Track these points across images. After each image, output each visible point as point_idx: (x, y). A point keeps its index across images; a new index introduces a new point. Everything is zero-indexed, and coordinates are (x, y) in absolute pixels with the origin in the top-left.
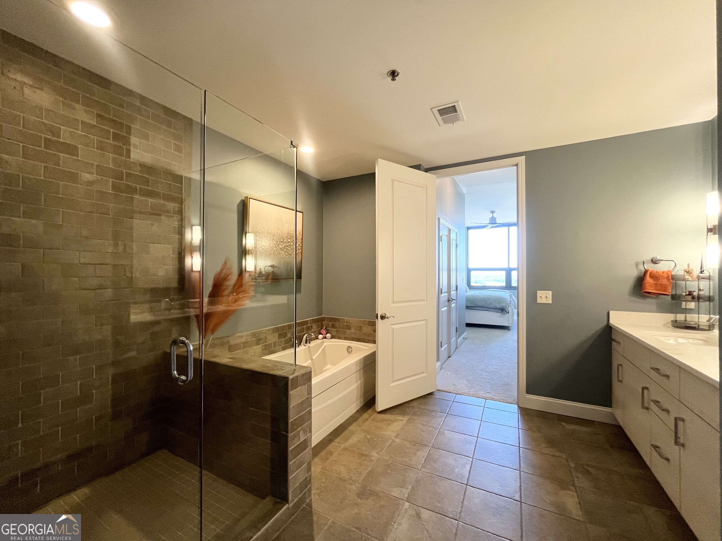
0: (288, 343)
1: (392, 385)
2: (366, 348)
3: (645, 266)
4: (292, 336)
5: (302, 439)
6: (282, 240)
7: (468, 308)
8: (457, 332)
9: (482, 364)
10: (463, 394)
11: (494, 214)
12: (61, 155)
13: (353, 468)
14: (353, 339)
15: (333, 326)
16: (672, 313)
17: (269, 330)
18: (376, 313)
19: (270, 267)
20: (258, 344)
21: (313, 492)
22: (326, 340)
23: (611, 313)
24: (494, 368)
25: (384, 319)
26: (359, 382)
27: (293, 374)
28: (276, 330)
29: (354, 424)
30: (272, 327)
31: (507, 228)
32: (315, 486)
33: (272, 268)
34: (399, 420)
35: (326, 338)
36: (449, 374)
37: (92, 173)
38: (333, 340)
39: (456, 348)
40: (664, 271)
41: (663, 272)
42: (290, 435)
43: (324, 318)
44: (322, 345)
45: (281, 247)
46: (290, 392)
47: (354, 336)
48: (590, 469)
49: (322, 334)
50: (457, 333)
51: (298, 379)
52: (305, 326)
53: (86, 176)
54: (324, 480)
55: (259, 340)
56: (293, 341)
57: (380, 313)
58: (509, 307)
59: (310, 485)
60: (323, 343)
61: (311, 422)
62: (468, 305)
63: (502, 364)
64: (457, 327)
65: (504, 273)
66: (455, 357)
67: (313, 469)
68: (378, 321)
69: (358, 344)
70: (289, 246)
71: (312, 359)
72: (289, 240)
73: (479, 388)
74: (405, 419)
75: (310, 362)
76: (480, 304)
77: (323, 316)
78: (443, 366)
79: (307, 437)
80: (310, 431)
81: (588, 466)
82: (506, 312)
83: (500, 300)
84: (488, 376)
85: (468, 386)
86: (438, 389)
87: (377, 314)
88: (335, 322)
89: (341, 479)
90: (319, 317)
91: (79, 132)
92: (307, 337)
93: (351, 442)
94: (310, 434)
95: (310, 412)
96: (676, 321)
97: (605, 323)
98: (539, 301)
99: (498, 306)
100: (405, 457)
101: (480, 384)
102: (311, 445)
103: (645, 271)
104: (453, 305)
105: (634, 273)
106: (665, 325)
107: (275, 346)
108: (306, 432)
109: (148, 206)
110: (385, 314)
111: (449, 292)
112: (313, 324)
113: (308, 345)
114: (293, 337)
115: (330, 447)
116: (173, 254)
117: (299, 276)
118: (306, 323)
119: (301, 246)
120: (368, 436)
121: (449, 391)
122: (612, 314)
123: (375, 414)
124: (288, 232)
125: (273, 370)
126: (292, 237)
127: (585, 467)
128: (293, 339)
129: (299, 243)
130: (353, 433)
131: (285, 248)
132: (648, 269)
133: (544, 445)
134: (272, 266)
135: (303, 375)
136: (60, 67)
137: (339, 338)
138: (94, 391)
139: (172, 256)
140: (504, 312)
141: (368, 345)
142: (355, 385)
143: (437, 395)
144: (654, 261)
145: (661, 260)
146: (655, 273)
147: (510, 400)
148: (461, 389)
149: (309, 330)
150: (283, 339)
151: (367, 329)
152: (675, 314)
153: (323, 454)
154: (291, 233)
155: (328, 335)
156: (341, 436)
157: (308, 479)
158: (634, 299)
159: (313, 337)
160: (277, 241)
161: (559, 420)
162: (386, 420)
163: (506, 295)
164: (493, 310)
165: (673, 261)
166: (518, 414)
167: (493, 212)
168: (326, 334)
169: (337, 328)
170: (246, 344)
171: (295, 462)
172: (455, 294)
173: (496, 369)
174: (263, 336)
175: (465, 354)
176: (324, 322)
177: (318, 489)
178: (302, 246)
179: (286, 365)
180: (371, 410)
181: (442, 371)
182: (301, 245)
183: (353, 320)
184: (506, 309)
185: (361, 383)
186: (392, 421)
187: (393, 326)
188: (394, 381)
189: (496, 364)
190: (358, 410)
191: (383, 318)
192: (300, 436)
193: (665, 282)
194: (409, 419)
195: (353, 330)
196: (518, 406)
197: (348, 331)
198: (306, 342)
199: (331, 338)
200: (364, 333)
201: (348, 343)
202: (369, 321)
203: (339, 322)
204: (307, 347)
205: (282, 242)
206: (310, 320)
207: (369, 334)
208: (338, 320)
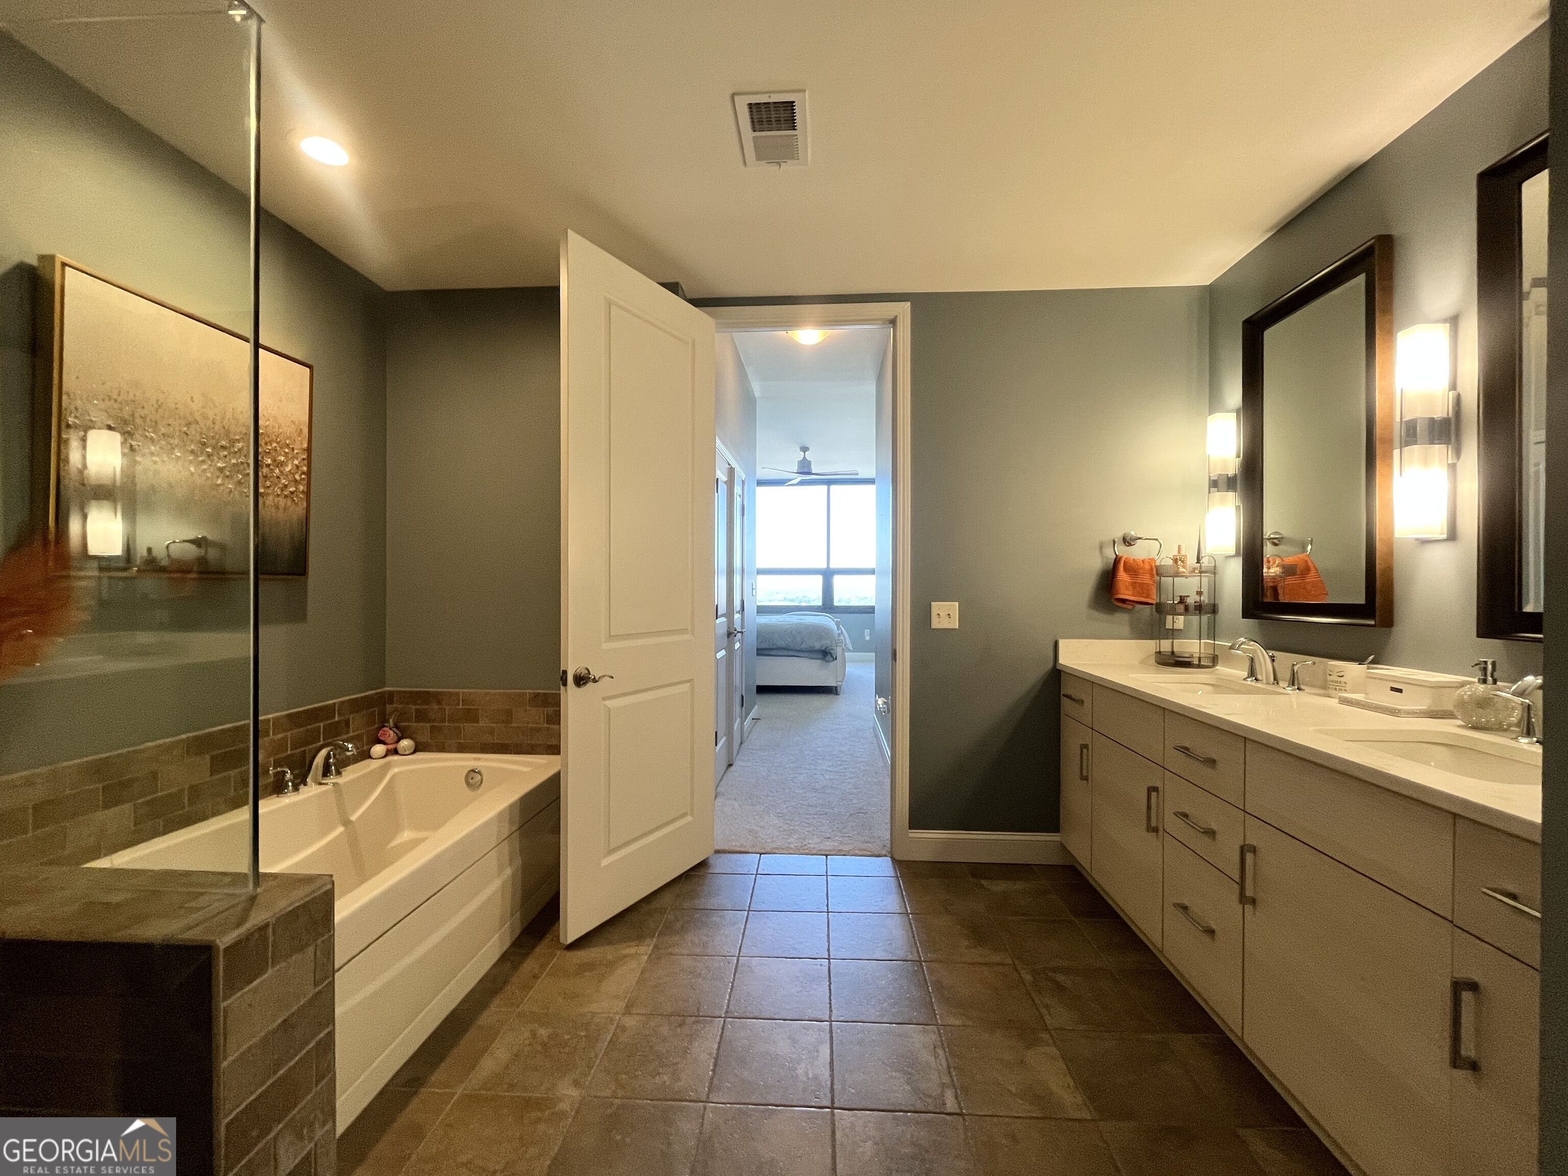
1: (605, 862)
2: (528, 769)
3: (1116, 549)
5: (288, 1164)
7: (761, 652)
8: (742, 706)
9: (802, 774)
10: (774, 851)
11: (806, 453)
14: (484, 749)
15: (422, 717)
16: (1151, 639)
17: (169, 748)
18: (562, 669)
19: (193, 547)
20: (117, 802)
22: (396, 758)
23: (1062, 643)
24: (827, 777)
25: (585, 684)
26: (508, 871)
27: (239, 924)
28: (200, 745)
30: (184, 736)
31: (825, 487)
33: (198, 546)
34: (626, 956)
35: (395, 752)
36: (737, 806)
38: (420, 756)
39: (741, 744)
40: (1145, 560)
41: (1143, 561)
43: (391, 694)
44: (383, 776)
46: (223, 1005)
47: (487, 739)
48: (1060, 978)
49: (382, 742)
50: (742, 710)
51: (265, 939)
52: (322, 725)
56: (276, 775)
57: (572, 667)
58: (837, 646)
60: (387, 767)
62: (762, 646)
63: (841, 767)
64: (744, 694)
65: (819, 579)
66: (740, 763)
68: (566, 690)
69: (500, 761)
71: (346, 823)
73: (807, 829)
74: (645, 950)
75: (341, 834)
76: (781, 643)
77: (387, 689)
78: (719, 789)
81: (1055, 970)
82: (832, 656)
83: (821, 632)
84: (819, 798)
85: (782, 829)
86: (718, 848)
87: (565, 672)
88: (427, 702)
90: (374, 692)
92: (328, 757)
96: (1160, 653)
97: (1051, 665)
98: (936, 624)
99: (818, 646)
100: (661, 1070)
101: (807, 821)
103: (1116, 559)
104: (737, 646)
105: (1095, 564)
106: (1143, 662)
110: (587, 669)
111: (729, 614)
112: (351, 715)
113: (332, 780)
115: (415, 1109)
117: (298, 566)
118: (328, 711)
119: (303, 473)
120: (543, 1032)
121: (742, 849)
122: (1065, 646)
123: (559, 953)
125: (140, 919)
127: (1051, 974)
132: (1121, 555)
133: (966, 943)
134: (197, 542)
135: (292, 915)
137: (442, 749)
140: (829, 657)
141: (535, 760)
142: (497, 883)
143: (720, 865)
144: (1128, 541)
145: (1140, 538)
146: (1132, 562)
147: (876, 849)
148: (768, 841)
149: (338, 735)
151: (532, 716)
152: (1158, 641)
155: (406, 743)
158: (1096, 614)
159: (348, 754)
160: (204, 444)
161: (974, 876)
162: (590, 966)
163: (827, 621)
164: (807, 655)
165: (1156, 540)
166: (897, 877)
167: (805, 449)
168: (398, 741)
169: (432, 721)
172: (740, 619)
173: (831, 780)
174: (137, 772)
175: (762, 754)
176: (389, 708)
178: (308, 473)
179: (216, 886)
180: (546, 941)
181: (718, 800)
182: (305, 469)
183: (486, 694)
184: (832, 652)
185: (514, 875)
186: (611, 965)
187: (608, 703)
188: (611, 852)
189: (830, 769)
190: (506, 952)
191: (581, 680)
193: (1146, 579)
194: (656, 947)
195: (484, 723)
196: (892, 857)
197: (469, 727)
198: (326, 772)
199: (415, 752)
200: (518, 727)
201: (468, 759)
202: (539, 694)
203: (439, 703)
204: (330, 787)
205: (223, 447)
206: (343, 702)
207: (539, 730)
208: (437, 697)
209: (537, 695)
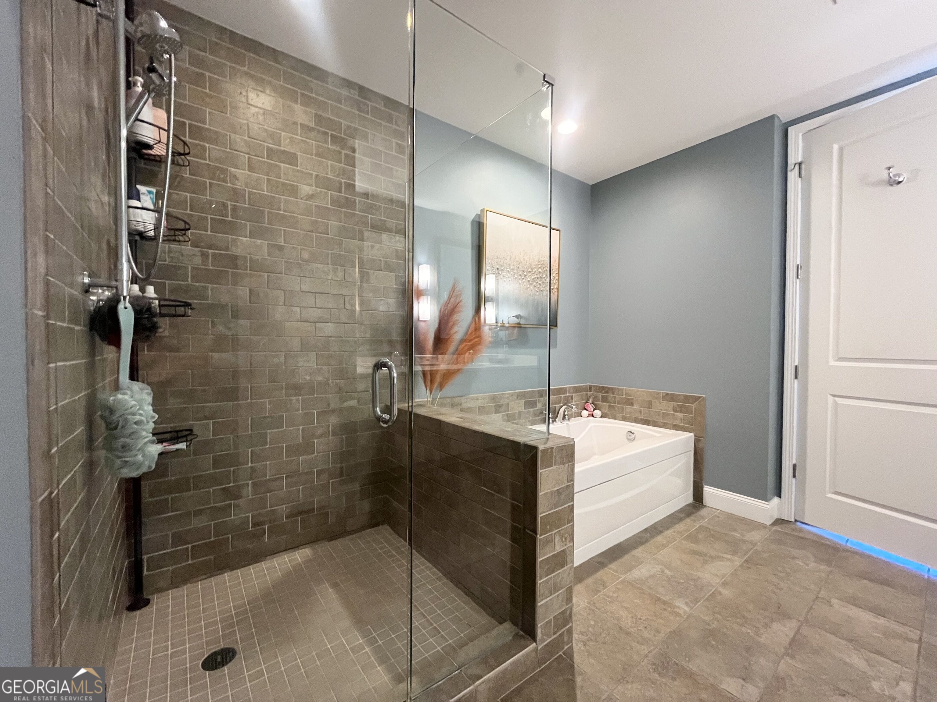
0: (538, 416)
2: (660, 435)
4: (544, 408)
5: (558, 549)
6: (530, 270)
12: (282, 165)
13: (644, 618)
14: (636, 421)
15: (605, 399)
17: (512, 395)
19: (515, 318)
20: (499, 413)
21: (575, 636)
22: (592, 418)
27: (544, 444)
28: (522, 396)
29: (641, 548)
30: (516, 391)
32: (577, 626)
33: (518, 318)
34: (725, 558)
35: (593, 416)
37: (311, 185)
38: (603, 419)
42: (539, 537)
43: (591, 386)
44: (586, 426)
45: (529, 279)
46: (541, 471)
47: (638, 415)
49: (586, 410)
51: (552, 452)
52: (563, 395)
53: (306, 189)
54: (592, 623)
55: (500, 406)
56: (546, 414)
59: (570, 625)
60: (588, 422)
61: (573, 526)
67: (575, 600)
69: (645, 429)
70: (540, 279)
72: (540, 270)
74: (738, 559)
77: (589, 383)
79: (566, 547)
80: (572, 540)
88: (607, 392)
89: (620, 628)
90: (583, 384)
91: (299, 137)
92: (565, 411)
93: (637, 573)
94: (571, 544)
95: (571, 509)
100: (746, 625)
102: (572, 562)
107: (519, 418)
108: (566, 539)
109: (368, 223)
112: (574, 394)
113: (566, 422)
114: (546, 408)
115: (601, 574)
116: (396, 285)
117: (553, 323)
118: (564, 390)
119: (557, 280)
120: (668, 573)
123: (680, 539)
124: (539, 258)
125: (515, 435)
126: (544, 266)
128: (546, 411)
129: (554, 275)
130: (639, 562)
131: (534, 281)
135: (561, 447)
136: (279, 63)
137: (614, 418)
138: (316, 441)
139: (394, 286)
149: (569, 401)
150: (531, 410)
153: (589, 581)
154: (542, 259)
155: (598, 413)
156: (620, 560)
157: (568, 613)
159: (573, 410)
160: (524, 271)
168: (594, 410)
169: (610, 402)
170: (481, 410)
171: (547, 581)
174: (504, 402)
176: (590, 393)
177: (582, 633)
182: (557, 278)
183: (638, 391)
192: (556, 543)
195: (636, 407)
197: (628, 408)
198: (564, 418)
199: (601, 417)
200: (655, 411)
201: (628, 425)
202: (668, 394)
203: (613, 394)
204: (565, 424)
205: (530, 272)
206: (571, 387)
207: (668, 415)
208: (612, 390)
209: (667, 394)
